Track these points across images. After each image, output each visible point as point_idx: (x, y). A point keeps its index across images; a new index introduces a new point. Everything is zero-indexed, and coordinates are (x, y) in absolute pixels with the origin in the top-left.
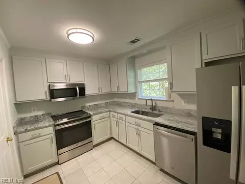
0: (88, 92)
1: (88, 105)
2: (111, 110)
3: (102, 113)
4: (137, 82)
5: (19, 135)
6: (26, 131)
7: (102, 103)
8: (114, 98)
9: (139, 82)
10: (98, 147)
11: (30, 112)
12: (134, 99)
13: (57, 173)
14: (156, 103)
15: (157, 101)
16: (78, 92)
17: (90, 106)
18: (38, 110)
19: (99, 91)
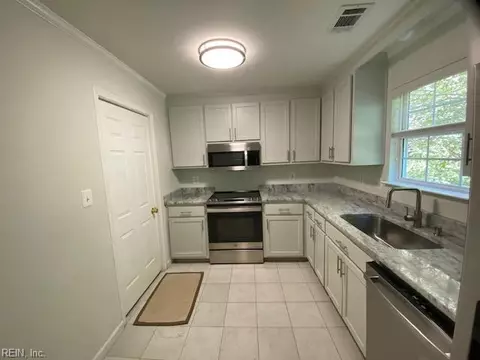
0: (266, 158)
1: (271, 183)
2: (307, 199)
3: (285, 202)
4: (388, 134)
5: (170, 208)
6: (176, 205)
7: (300, 185)
8: (332, 176)
9: (393, 135)
10: (274, 264)
11: (191, 182)
12: (376, 183)
13: (202, 274)
14: (436, 205)
15: (440, 200)
16: (246, 158)
17: (273, 186)
18: (201, 181)
19: (289, 158)
